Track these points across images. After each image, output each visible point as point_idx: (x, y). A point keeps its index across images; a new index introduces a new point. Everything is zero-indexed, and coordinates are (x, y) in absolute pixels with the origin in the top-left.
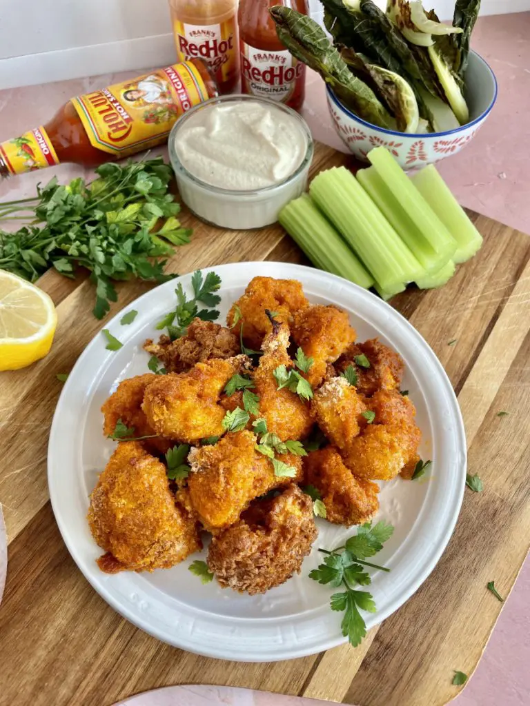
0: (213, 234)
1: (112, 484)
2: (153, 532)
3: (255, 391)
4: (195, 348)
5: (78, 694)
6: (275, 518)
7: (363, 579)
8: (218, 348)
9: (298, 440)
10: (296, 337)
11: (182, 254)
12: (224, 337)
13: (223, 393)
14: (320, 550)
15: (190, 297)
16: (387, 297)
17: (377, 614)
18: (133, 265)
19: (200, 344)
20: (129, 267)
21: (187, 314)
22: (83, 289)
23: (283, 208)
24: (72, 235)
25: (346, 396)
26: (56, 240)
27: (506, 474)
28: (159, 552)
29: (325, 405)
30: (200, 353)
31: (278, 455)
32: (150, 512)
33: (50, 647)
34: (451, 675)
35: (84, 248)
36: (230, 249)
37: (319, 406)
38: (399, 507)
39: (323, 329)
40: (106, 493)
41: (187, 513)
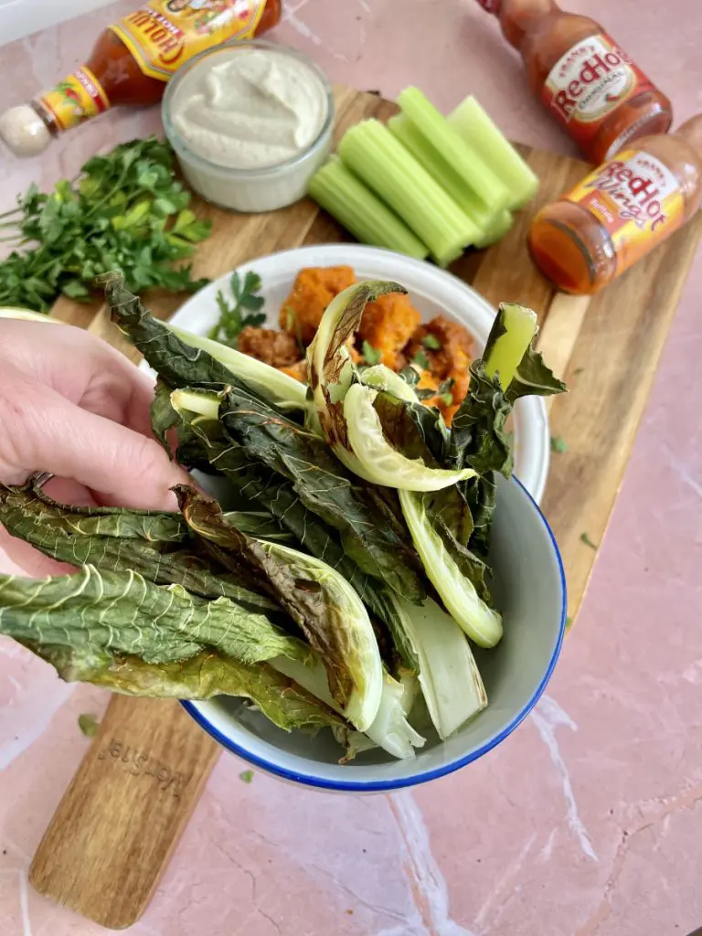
0: (236, 221)
8: (279, 355)
11: (207, 251)
12: (282, 343)
15: (232, 304)
18: (158, 277)
20: (154, 280)
21: (233, 324)
23: (311, 179)
24: (79, 253)
26: (61, 261)
35: (98, 267)
36: (260, 237)
39: (387, 317)
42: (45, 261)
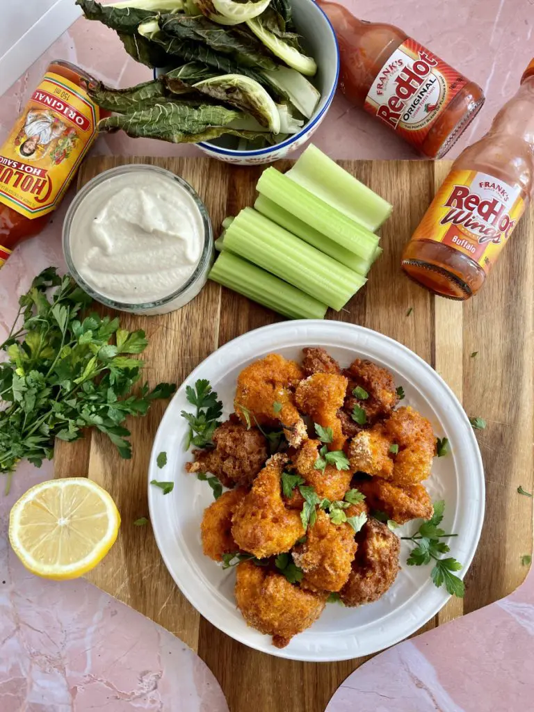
0: (162, 323)
1: (257, 608)
2: (302, 616)
3: (307, 484)
4: (234, 463)
5: (307, 707)
6: (373, 559)
7: (443, 548)
8: (252, 453)
9: (351, 489)
11: (150, 357)
12: (250, 440)
14: (402, 538)
15: (193, 410)
17: (464, 568)
18: (128, 410)
19: (235, 458)
20: (125, 413)
27: (496, 402)
28: (311, 619)
29: (362, 464)
31: (347, 511)
32: (294, 610)
33: (271, 692)
34: (520, 560)
35: (80, 422)
36: (185, 328)
37: (358, 467)
38: (438, 479)
39: (326, 403)
40: (256, 615)
41: (316, 593)
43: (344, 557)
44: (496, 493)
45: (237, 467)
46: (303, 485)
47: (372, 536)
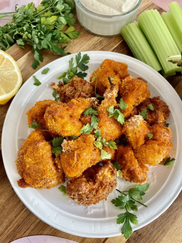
0: (90, 36)
1: (26, 151)
2: (42, 175)
3: (97, 116)
4: (73, 90)
5: (6, 232)
6: (99, 177)
7: (134, 208)
8: (84, 92)
9: (114, 141)
10: (121, 92)
11: (75, 43)
12: (87, 87)
13: (82, 115)
14: (117, 190)
15: (75, 65)
16: (166, 77)
18: (51, 46)
19: (75, 89)
20: (49, 47)
21: (72, 73)
22: (29, 55)
23: (124, 27)
24: (25, 28)
25: (141, 126)
26: (18, 30)
28: (45, 183)
29: (130, 128)
30: (74, 93)
31: (104, 147)
32: (41, 167)
35: (29, 35)
36: (96, 44)
37: (127, 128)
38: (155, 176)
40: (23, 154)
41: (59, 169)
42: (14, 29)
43: (88, 157)
44: (177, 208)
45: (72, 93)
46: (96, 116)
47: (106, 167)
